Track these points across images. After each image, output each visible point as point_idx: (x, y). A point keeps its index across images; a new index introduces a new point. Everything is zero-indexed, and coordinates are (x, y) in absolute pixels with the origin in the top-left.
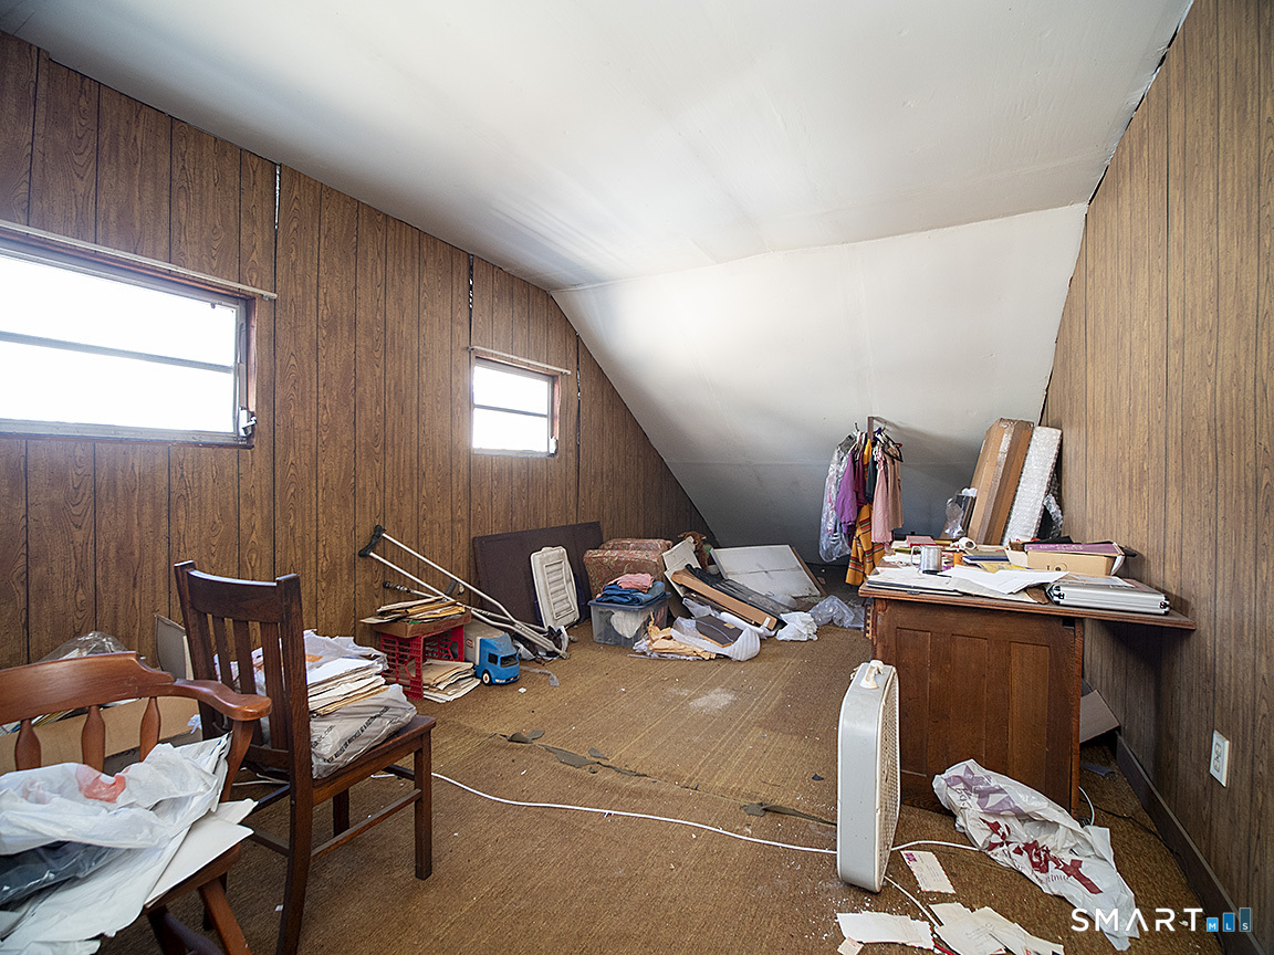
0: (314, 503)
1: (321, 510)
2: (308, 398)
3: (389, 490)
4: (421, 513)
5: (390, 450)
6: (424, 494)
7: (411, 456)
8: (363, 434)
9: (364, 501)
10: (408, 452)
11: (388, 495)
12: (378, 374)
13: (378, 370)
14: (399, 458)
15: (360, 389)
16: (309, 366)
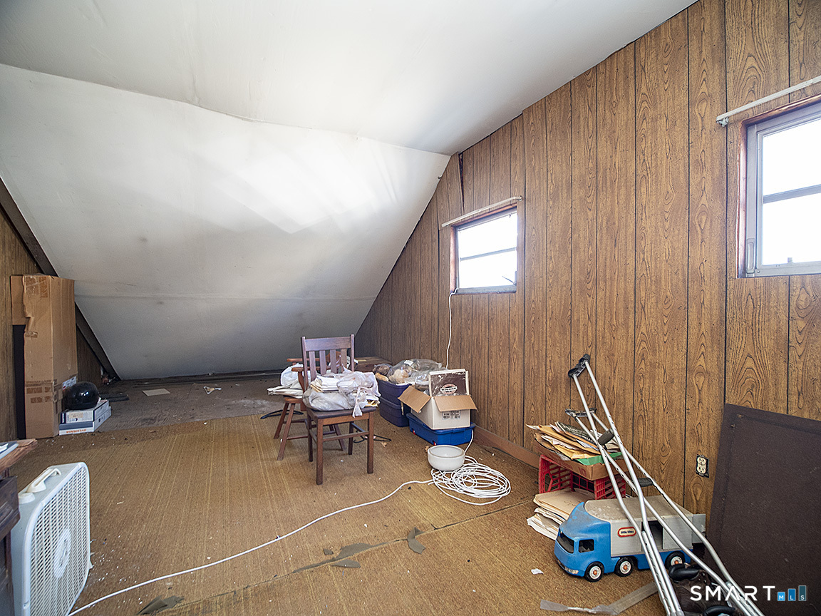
0: (545, 329)
1: (548, 334)
2: (541, 254)
3: (600, 323)
4: (639, 351)
5: (602, 285)
6: (643, 329)
7: (626, 288)
8: (577, 273)
9: (578, 331)
10: (622, 284)
11: (600, 327)
12: (590, 217)
13: (590, 214)
14: (611, 292)
15: (575, 236)
16: (542, 232)
